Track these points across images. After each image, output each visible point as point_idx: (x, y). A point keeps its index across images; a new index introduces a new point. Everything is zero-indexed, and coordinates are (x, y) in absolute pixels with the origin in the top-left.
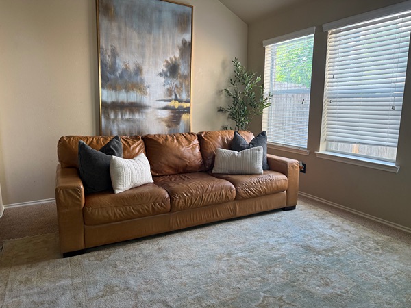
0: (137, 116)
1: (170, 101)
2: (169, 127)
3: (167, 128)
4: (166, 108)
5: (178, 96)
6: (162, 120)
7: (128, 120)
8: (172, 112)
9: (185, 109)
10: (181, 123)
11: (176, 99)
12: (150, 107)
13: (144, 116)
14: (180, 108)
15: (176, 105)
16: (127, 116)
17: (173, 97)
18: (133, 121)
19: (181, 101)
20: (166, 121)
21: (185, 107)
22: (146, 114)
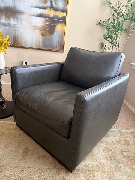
0: (12, 21)
1: (45, 8)
2: (43, 35)
3: (41, 36)
4: (40, 16)
5: (54, 3)
6: (37, 28)
7: (4, 24)
8: (47, 21)
9: (61, 19)
10: (56, 33)
11: (52, 7)
12: (25, 13)
13: (19, 21)
14: (56, 17)
15: (52, 13)
16: (4, 20)
17: (49, 4)
18: (9, 25)
19: (56, 10)
20: (40, 30)
21: (61, 16)
22: (21, 20)
